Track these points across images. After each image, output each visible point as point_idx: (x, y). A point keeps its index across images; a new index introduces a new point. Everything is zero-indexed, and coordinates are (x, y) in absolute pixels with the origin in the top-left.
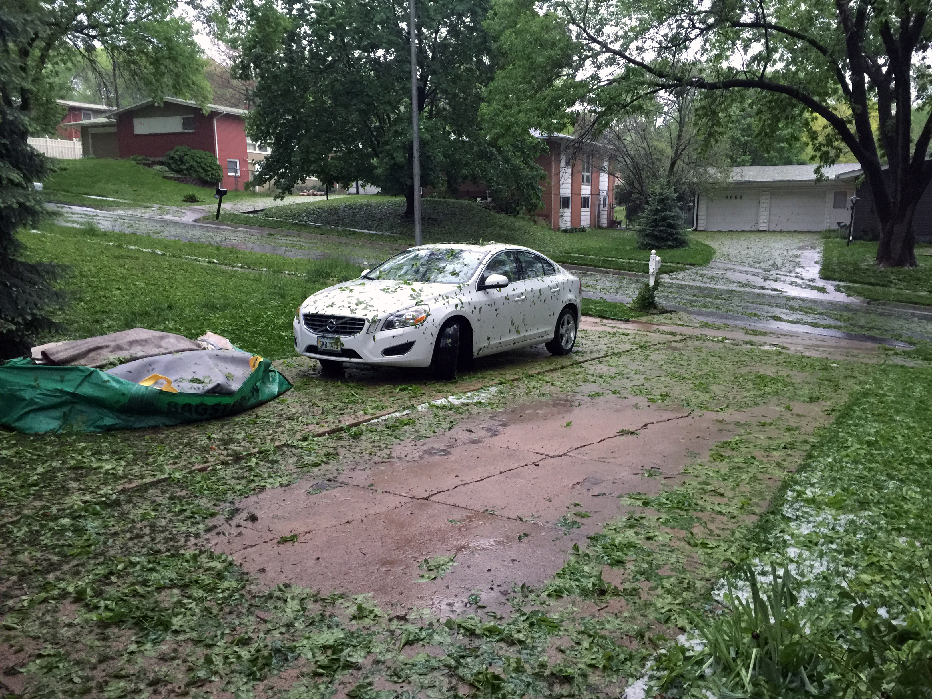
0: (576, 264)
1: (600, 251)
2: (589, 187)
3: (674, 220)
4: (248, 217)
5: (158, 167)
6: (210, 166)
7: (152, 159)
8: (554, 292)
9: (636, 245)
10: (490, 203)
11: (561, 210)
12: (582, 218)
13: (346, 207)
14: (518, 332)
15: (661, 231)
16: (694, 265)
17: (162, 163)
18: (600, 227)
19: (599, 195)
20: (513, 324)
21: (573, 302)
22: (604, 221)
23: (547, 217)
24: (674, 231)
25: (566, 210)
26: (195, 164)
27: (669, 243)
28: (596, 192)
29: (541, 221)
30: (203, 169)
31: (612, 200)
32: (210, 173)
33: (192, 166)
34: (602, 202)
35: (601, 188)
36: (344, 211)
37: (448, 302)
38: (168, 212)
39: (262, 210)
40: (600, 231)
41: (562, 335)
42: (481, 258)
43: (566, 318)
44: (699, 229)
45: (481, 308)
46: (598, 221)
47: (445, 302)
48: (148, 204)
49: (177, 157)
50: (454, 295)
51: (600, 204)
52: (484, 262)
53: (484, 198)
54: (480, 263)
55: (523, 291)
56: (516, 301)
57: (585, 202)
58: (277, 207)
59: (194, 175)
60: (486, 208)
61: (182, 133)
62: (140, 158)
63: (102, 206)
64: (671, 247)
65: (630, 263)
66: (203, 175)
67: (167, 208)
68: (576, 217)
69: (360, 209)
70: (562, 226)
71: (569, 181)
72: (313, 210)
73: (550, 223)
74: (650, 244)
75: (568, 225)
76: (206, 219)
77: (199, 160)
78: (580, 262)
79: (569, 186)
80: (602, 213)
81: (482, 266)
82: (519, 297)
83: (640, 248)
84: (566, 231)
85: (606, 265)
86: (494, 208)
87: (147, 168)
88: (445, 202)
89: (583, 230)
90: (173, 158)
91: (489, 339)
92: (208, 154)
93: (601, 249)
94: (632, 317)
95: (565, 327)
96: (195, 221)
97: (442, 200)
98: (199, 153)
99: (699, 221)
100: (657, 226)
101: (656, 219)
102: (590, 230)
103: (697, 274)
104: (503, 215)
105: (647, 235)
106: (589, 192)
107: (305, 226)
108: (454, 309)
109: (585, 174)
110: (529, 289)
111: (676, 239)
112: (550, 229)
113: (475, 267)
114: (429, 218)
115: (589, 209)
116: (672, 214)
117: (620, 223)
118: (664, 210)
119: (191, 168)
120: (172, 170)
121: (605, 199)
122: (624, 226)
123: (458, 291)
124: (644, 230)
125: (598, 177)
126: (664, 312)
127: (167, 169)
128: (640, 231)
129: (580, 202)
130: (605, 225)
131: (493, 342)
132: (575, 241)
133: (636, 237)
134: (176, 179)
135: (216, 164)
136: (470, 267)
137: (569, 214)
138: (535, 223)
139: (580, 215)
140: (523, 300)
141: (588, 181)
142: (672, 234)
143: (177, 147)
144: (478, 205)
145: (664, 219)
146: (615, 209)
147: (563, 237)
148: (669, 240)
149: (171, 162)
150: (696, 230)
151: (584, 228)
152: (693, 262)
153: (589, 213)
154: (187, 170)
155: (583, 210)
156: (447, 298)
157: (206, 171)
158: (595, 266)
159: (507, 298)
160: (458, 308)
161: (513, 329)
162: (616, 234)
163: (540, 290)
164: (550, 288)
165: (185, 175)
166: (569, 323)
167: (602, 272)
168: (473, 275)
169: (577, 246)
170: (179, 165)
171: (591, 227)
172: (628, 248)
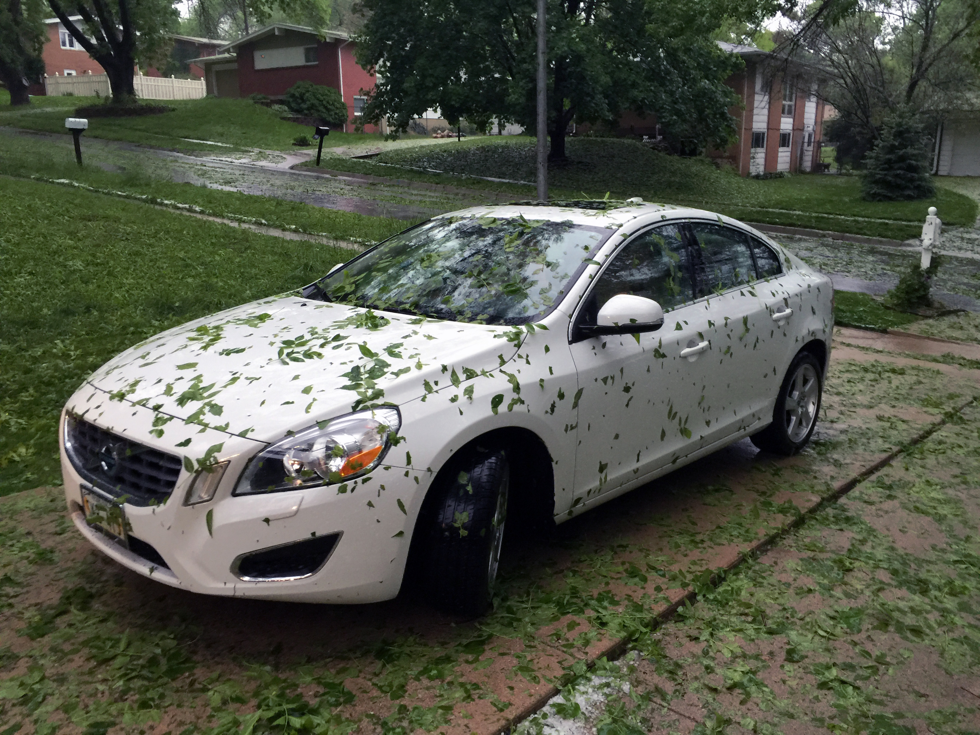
0: (776, 223)
1: (806, 205)
2: (791, 120)
3: (916, 160)
4: (355, 163)
5: (276, 107)
6: (333, 104)
7: (272, 98)
8: (777, 321)
9: (858, 195)
10: (660, 141)
11: (753, 150)
12: (779, 160)
13: (478, 149)
14: (685, 432)
15: (897, 176)
16: (953, 224)
17: (281, 102)
18: (803, 172)
19: (802, 130)
20: (672, 415)
21: (820, 336)
22: (807, 164)
23: (734, 159)
24: (916, 175)
25: (759, 150)
26: (316, 102)
27: (908, 192)
28: (799, 128)
29: (727, 166)
30: (326, 107)
31: (820, 137)
32: (333, 113)
33: (313, 105)
34: (806, 140)
35: (806, 121)
36: (474, 154)
37: (469, 391)
38: (266, 158)
39: (377, 155)
40: (802, 177)
41: (789, 414)
42: (592, 245)
43: (799, 374)
44: (940, 173)
45: (579, 394)
46: (801, 164)
47: (459, 391)
48: (247, 149)
49: (297, 95)
50: (493, 365)
51: (803, 142)
52: (599, 257)
53: (652, 136)
54: (588, 260)
55: (704, 327)
56: (685, 357)
57: (784, 140)
58: (396, 151)
59: (316, 115)
60: (653, 148)
61: (304, 67)
62: (260, 96)
63: (194, 150)
64: (910, 198)
65: (857, 222)
66: (325, 115)
67: (268, 152)
68: (771, 159)
69: (494, 152)
70: (753, 171)
71: (766, 111)
72: (438, 154)
73: (737, 167)
74: (879, 194)
75: (761, 170)
76: (304, 166)
77: (322, 98)
78: (783, 220)
79: (765, 118)
80: (806, 153)
81: (591, 269)
82: (691, 343)
83: (864, 199)
84: (757, 177)
85: (822, 225)
86: (666, 149)
87: (265, 107)
88: (603, 142)
89: (780, 175)
90: (293, 96)
91: (602, 468)
92: (333, 90)
93: (808, 201)
94: (894, 324)
95: (796, 394)
96: (292, 168)
97: (599, 139)
98: (322, 89)
99: (941, 163)
100: (890, 168)
101: (890, 160)
102: (790, 176)
103: (962, 239)
104: (676, 157)
105: (876, 182)
106: (790, 127)
107: (422, 173)
108: (488, 411)
109: (787, 103)
110: (719, 321)
111: (918, 187)
112: (736, 175)
113: (571, 272)
114: (580, 162)
115: (789, 149)
116: (916, 152)
117: (827, 166)
118: (903, 146)
119: (312, 107)
120: (292, 109)
121: (810, 136)
122: (833, 170)
123: (510, 351)
124: (872, 175)
125: (804, 106)
126: (944, 313)
127: (286, 108)
128: (865, 177)
129: (778, 140)
130: (808, 170)
131: (613, 475)
132: (772, 190)
133: (859, 185)
134: (295, 120)
135: (339, 102)
136: (560, 270)
137: (763, 155)
138: (718, 167)
139: (777, 157)
140: (702, 352)
141: (790, 113)
142: (912, 180)
143: (299, 83)
144: (644, 145)
145: (902, 159)
146: (823, 149)
147: (755, 185)
148: (908, 188)
149: (291, 100)
150: (936, 174)
151: (781, 173)
152: (952, 221)
153: (789, 154)
154: (308, 109)
155: (781, 149)
156: (470, 374)
157: (328, 110)
158: (806, 227)
159: (659, 353)
160: (503, 408)
161: (673, 426)
162: (825, 181)
163: (745, 320)
164: (770, 310)
165: (306, 115)
166: (805, 382)
167: (816, 235)
168: (563, 295)
169: (776, 197)
170: (299, 104)
171: (789, 172)
172: (847, 199)
